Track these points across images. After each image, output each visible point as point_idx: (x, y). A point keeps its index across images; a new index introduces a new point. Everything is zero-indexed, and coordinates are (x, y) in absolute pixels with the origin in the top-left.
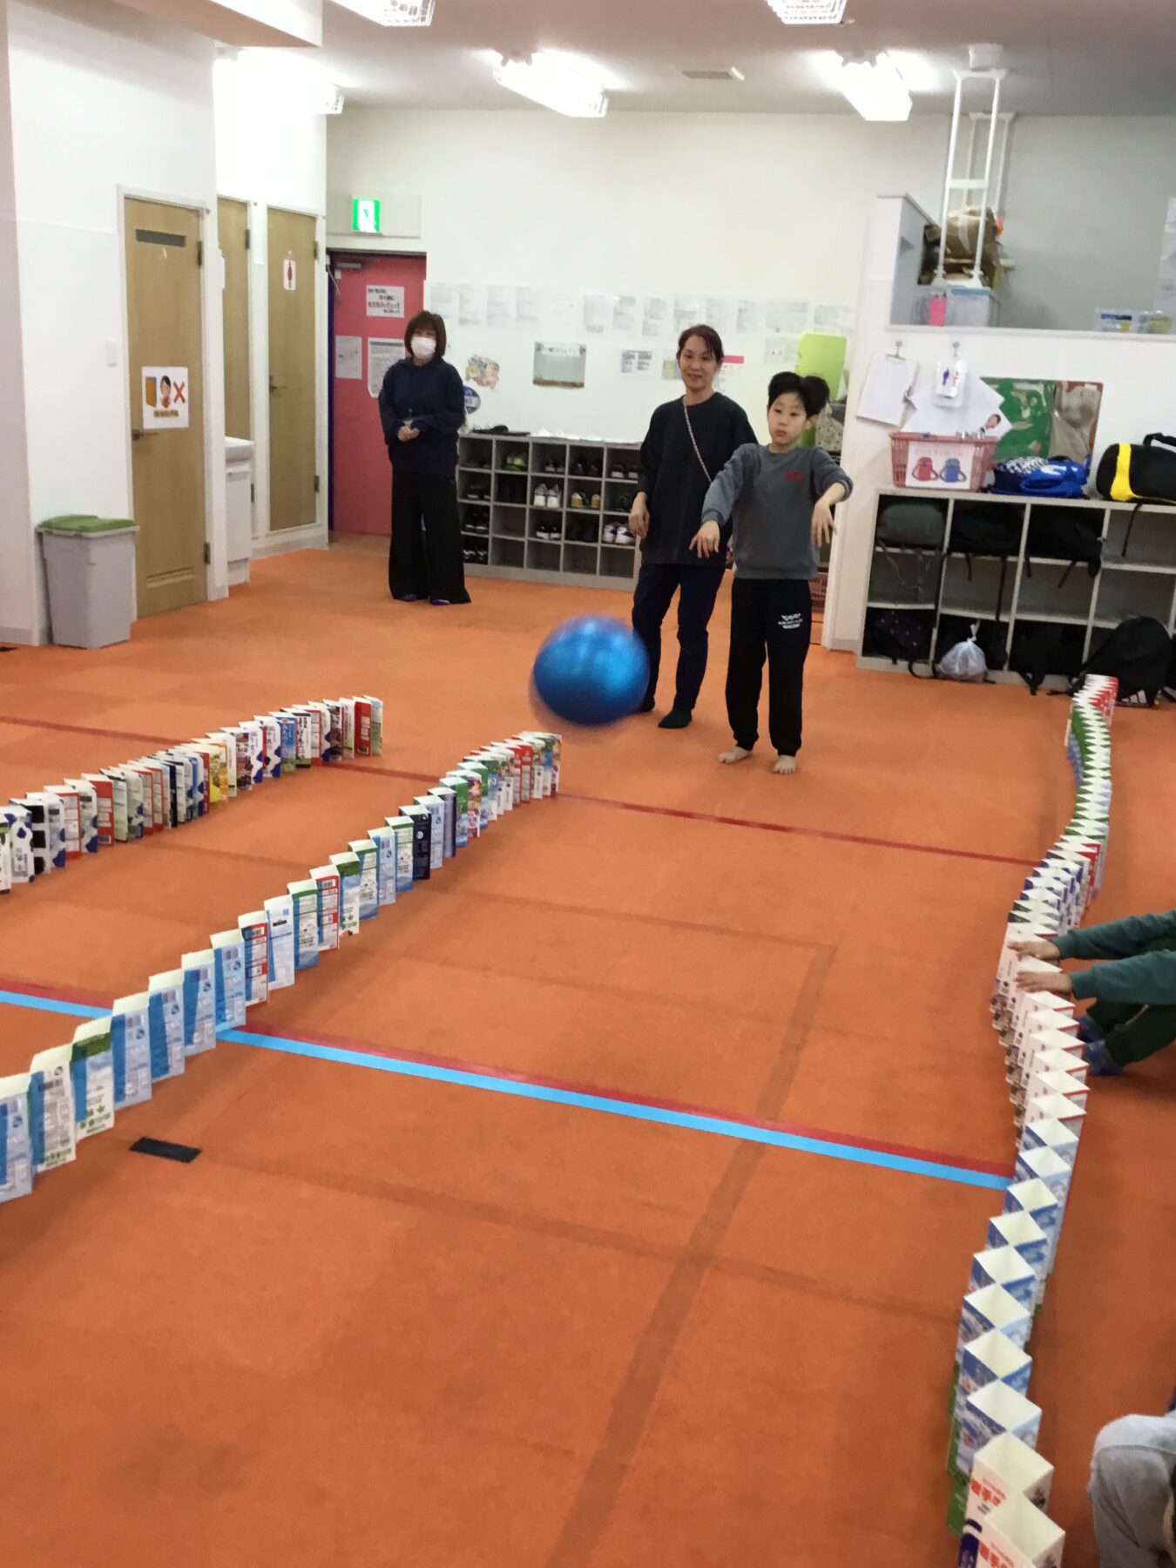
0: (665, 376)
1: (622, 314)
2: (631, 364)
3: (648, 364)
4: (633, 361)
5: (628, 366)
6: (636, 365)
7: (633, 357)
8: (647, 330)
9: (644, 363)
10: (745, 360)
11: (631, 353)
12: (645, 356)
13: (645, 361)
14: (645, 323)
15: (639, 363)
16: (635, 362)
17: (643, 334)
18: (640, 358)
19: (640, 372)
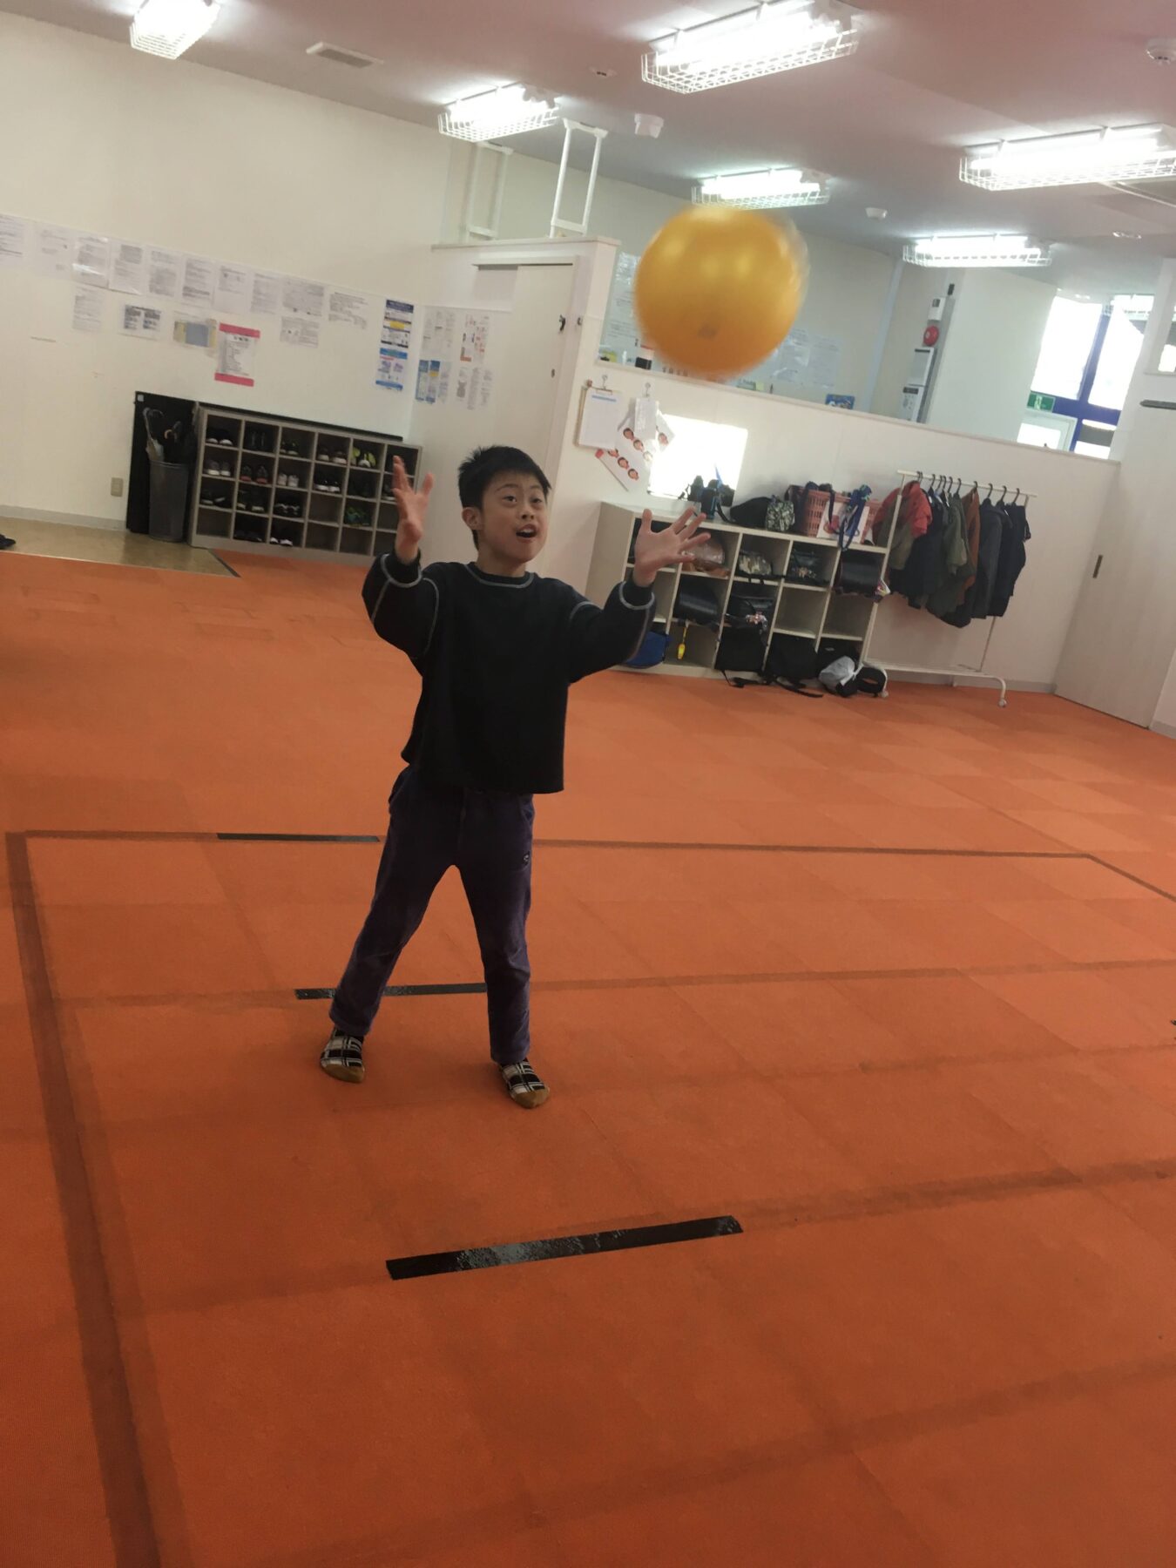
0: (176, 339)
2: (136, 320)
4: (137, 317)
5: (132, 322)
6: (142, 323)
7: (139, 314)
9: (150, 323)
10: (261, 336)
11: (138, 310)
12: (152, 316)
13: (152, 320)
15: (146, 322)
16: (141, 318)
17: (151, 291)
18: (146, 315)
19: (147, 331)
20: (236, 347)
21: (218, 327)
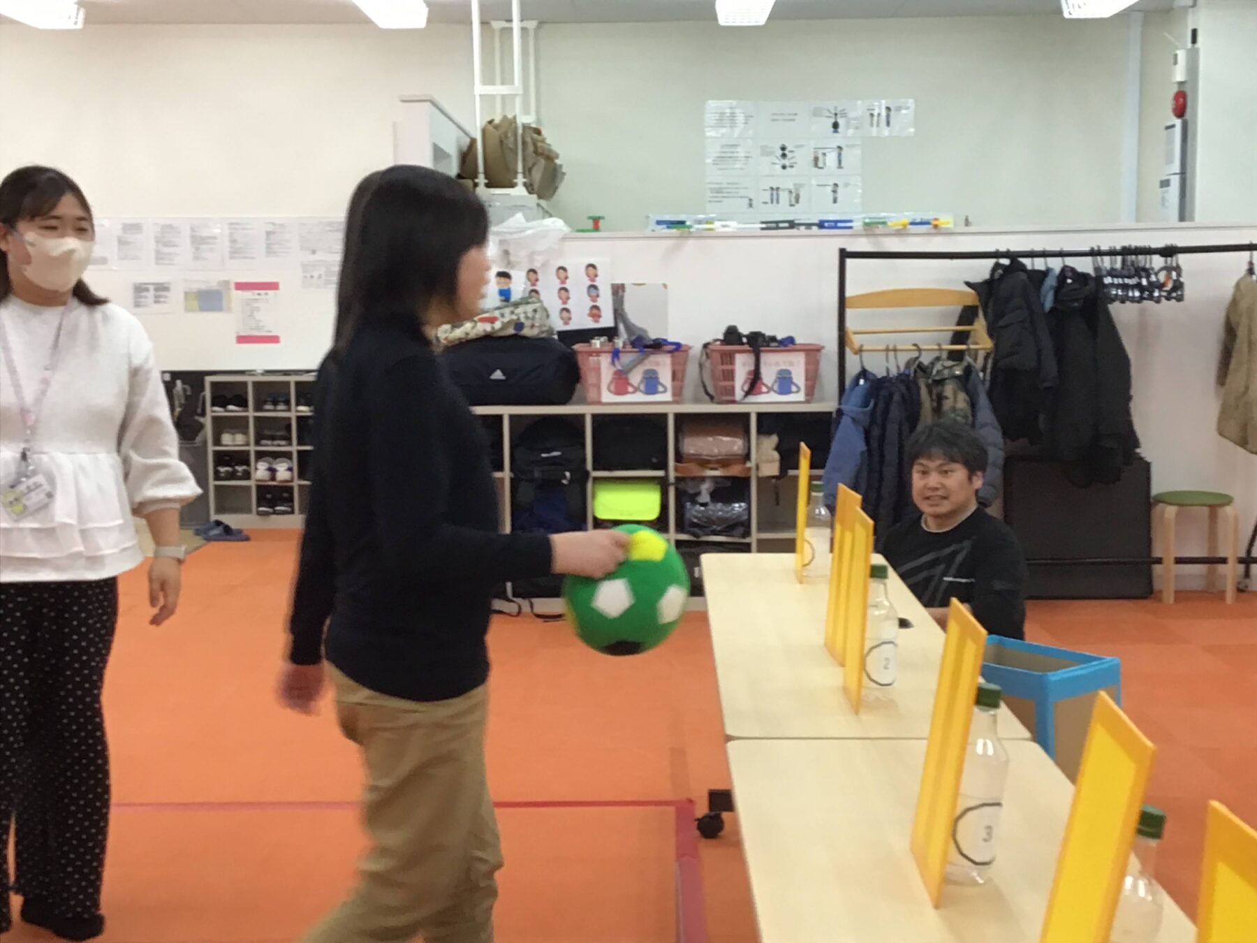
0: (188, 309)
1: (127, 243)
2: (146, 297)
3: (166, 297)
4: (147, 294)
5: (142, 300)
6: (153, 298)
7: (147, 290)
8: (160, 257)
9: (160, 296)
10: (281, 286)
11: (144, 286)
12: (162, 288)
13: (162, 293)
14: (158, 252)
15: (156, 297)
16: (151, 294)
17: (157, 264)
18: (156, 290)
19: (159, 306)
20: (256, 305)
21: (232, 286)
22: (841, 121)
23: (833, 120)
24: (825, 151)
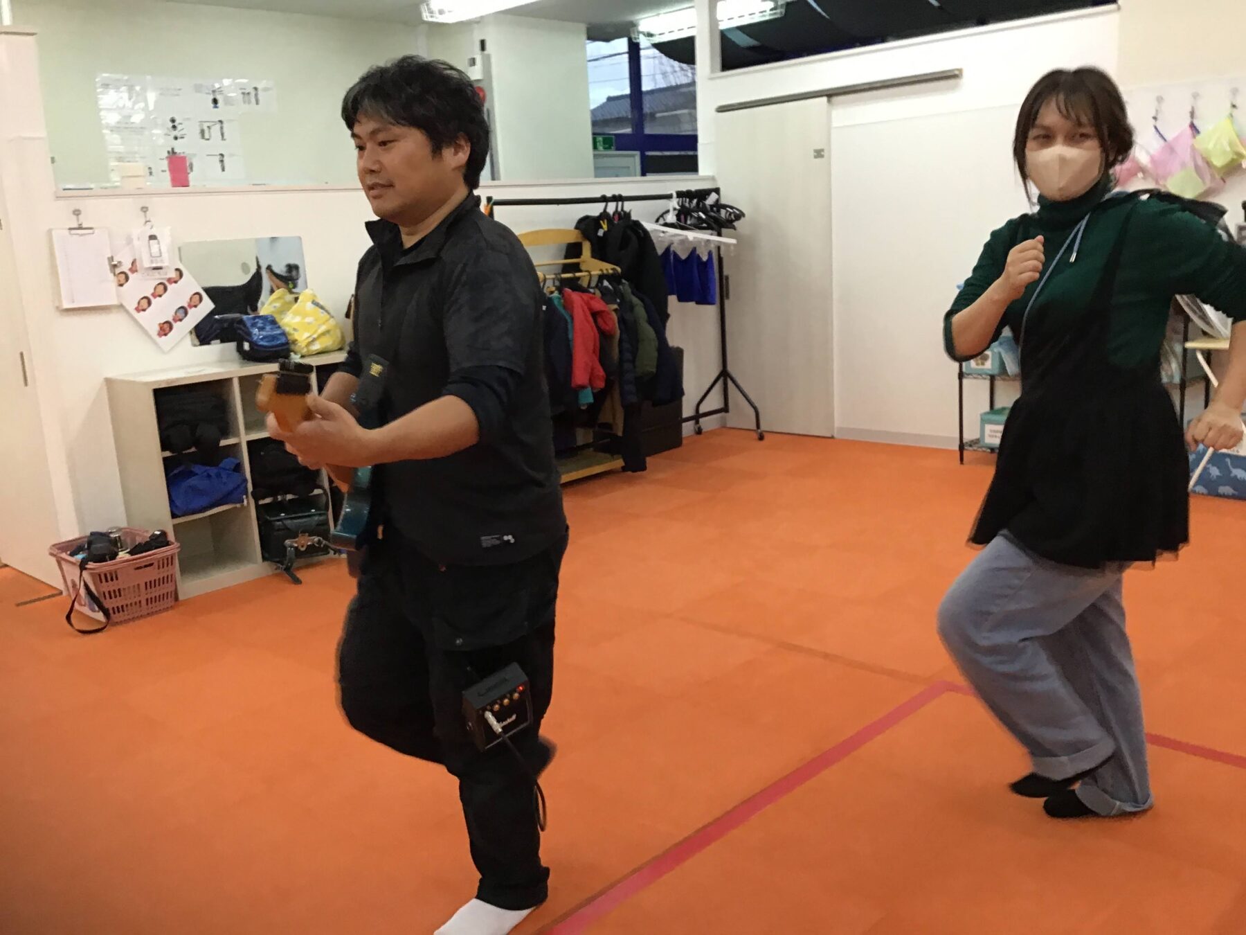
22: (219, 97)
23: (211, 97)
24: (208, 124)
